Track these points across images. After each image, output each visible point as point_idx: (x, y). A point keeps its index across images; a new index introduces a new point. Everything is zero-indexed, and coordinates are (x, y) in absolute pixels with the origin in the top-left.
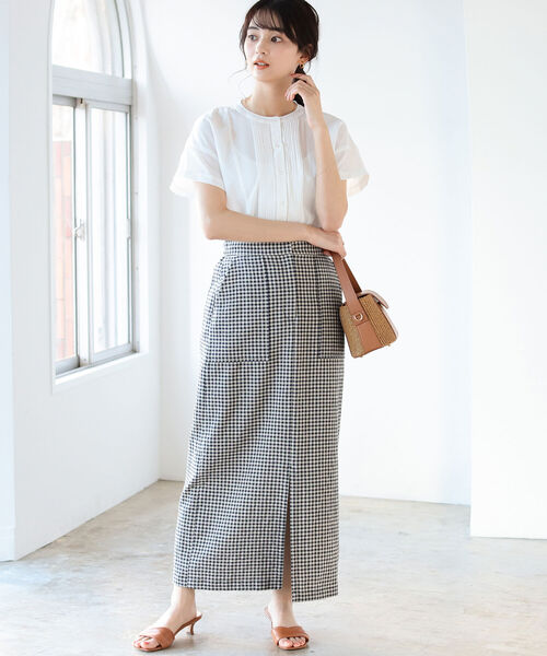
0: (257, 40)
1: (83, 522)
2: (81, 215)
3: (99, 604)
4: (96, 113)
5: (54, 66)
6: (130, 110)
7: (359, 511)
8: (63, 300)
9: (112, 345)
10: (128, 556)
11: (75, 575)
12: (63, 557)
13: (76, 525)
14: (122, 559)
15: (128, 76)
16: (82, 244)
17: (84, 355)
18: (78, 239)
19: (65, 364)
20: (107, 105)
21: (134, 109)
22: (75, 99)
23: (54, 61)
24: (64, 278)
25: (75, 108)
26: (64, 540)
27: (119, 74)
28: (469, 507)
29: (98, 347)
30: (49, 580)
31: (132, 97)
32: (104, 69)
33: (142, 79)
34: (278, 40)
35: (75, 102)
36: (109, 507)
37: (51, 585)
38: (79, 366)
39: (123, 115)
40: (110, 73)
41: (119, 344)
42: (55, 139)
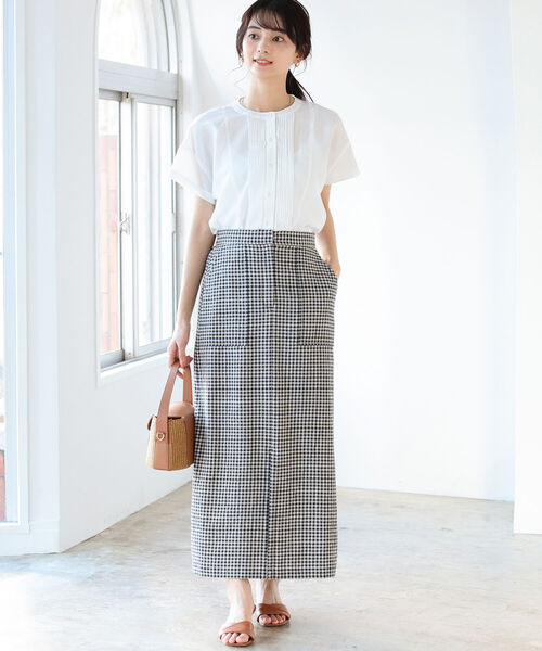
0: (259, 38)
1: (126, 515)
2: (127, 209)
3: (142, 597)
4: (141, 107)
5: (100, 60)
6: (176, 105)
7: (402, 507)
8: (108, 293)
9: (157, 339)
10: (172, 550)
11: (120, 568)
12: (106, 550)
13: (119, 519)
14: (165, 552)
15: (174, 70)
16: (127, 238)
17: (128, 349)
18: (124, 233)
19: (110, 358)
20: (152, 99)
21: (179, 103)
22: (121, 93)
23: (101, 55)
24: (109, 272)
25: (120, 102)
26: (108, 533)
27: (165, 68)
28: (512, 503)
29: (143, 341)
30: (92, 573)
31: (178, 92)
32: (150, 63)
33: (188, 73)
34: (280, 40)
35: (121, 96)
36: (152, 501)
37: (95, 578)
38: (124, 360)
39: (169, 109)
40: (155, 68)
41: (164, 337)
42: (101, 133)
